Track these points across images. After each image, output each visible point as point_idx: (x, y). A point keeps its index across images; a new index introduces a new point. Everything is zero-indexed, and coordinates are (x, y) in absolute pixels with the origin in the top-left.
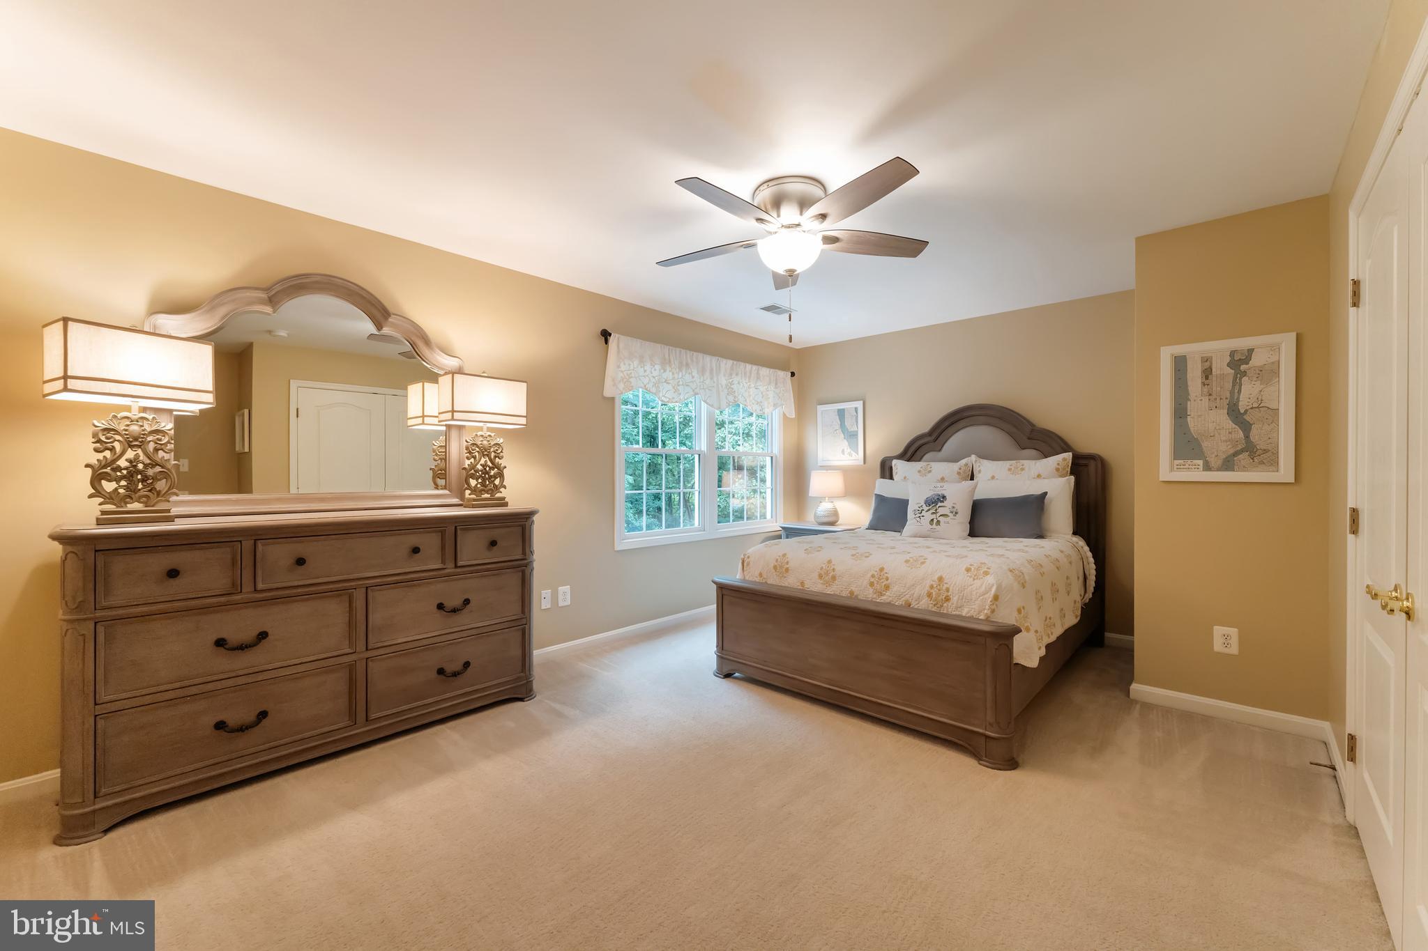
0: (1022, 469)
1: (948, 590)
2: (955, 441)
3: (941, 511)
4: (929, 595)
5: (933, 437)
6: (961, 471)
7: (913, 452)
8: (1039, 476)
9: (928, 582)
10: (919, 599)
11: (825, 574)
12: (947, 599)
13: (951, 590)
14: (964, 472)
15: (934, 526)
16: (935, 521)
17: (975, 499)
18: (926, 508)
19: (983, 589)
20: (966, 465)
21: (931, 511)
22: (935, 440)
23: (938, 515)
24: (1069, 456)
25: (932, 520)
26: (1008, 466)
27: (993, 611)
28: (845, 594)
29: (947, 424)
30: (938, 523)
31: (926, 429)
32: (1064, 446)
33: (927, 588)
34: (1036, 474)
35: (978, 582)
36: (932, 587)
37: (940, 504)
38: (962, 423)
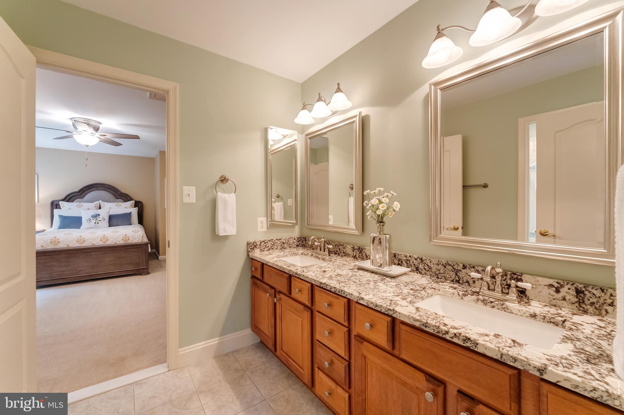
0: (120, 205)
1: (128, 237)
2: (90, 195)
3: (99, 219)
4: (123, 240)
5: (79, 194)
6: (96, 206)
7: (69, 198)
8: (126, 207)
9: (122, 236)
10: (119, 241)
11: (79, 240)
12: (129, 240)
13: (129, 237)
14: (97, 206)
15: (96, 224)
16: (97, 223)
17: (110, 214)
18: (91, 218)
19: (139, 235)
20: (97, 204)
21: (94, 220)
22: (80, 195)
23: (98, 221)
24: (134, 201)
25: (96, 222)
26: (115, 204)
27: (142, 240)
28: (91, 245)
29: (86, 189)
30: (98, 223)
31: (77, 190)
32: (131, 199)
33: (122, 238)
34: (125, 207)
35: (137, 234)
36: (123, 237)
37: (98, 217)
38: (93, 189)
